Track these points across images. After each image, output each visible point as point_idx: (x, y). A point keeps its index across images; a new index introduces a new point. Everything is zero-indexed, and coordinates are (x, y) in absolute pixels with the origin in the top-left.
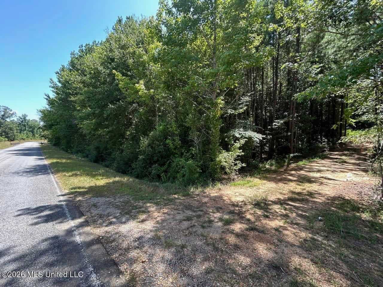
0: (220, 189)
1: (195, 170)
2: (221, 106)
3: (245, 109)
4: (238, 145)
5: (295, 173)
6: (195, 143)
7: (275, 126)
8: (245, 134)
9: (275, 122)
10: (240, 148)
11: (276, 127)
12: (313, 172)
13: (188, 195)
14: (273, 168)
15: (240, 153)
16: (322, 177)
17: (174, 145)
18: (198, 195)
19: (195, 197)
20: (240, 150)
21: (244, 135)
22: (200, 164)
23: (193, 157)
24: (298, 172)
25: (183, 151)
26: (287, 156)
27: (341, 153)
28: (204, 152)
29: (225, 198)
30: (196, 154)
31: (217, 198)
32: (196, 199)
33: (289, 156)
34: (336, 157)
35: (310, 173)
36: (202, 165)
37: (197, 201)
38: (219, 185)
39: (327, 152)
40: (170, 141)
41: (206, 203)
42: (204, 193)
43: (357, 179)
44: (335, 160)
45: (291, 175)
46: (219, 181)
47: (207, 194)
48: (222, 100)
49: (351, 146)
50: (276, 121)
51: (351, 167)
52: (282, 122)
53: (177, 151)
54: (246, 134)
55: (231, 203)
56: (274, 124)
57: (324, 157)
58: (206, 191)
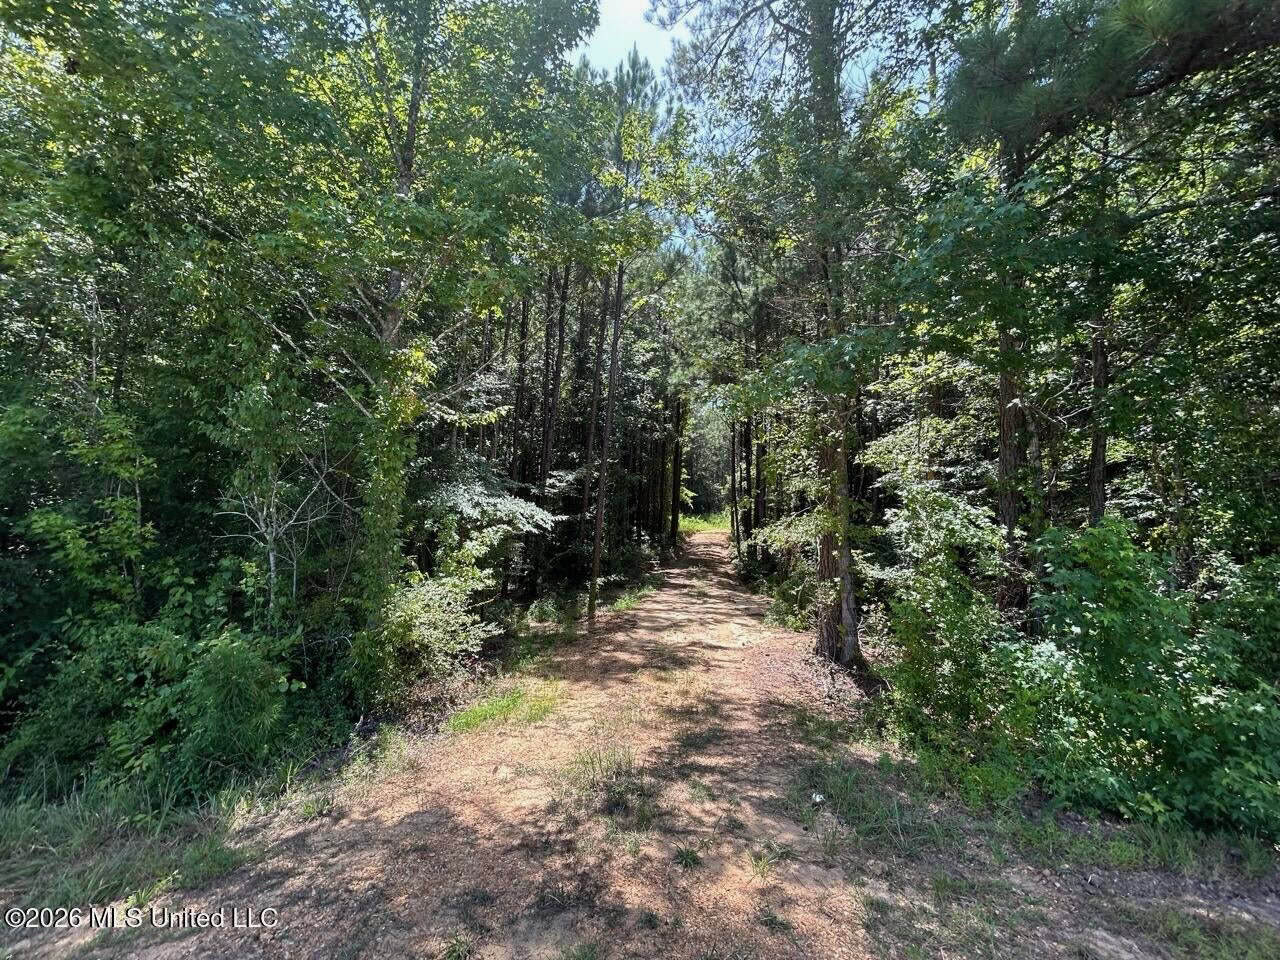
0: (414, 767)
1: (262, 684)
2: (419, 378)
3: (504, 413)
4: (474, 548)
5: (627, 638)
6: (261, 538)
7: (553, 491)
8: (495, 505)
9: (551, 477)
10: (481, 563)
11: (555, 494)
12: (664, 628)
13: (226, 869)
14: (550, 626)
15: (484, 580)
16: (694, 644)
17: (94, 542)
18: (299, 844)
19: (289, 874)
20: (482, 568)
21: (490, 510)
22: (286, 642)
23: (237, 608)
24: (633, 635)
25: (168, 580)
26: (588, 584)
27: (685, 570)
28: (312, 586)
29: (467, 815)
30: (262, 591)
31: (427, 829)
32: (296, 883)
33: (593, 585)
34: (681, 581)
35: (662, 634)
36: (297, 650)
37: (319, 903)
38: (400, 745)
39: (658, 571)
40: (70, 522)
41: (382, 895)
42: (336, 820)
43: (755, 639)
44: (685, 591)
45: (621, 647)
46: (393, 722)
47: (356, 816)
48: (430, 357)
49: (695, 554)
50: (555, 473)
51: (722, 606)
52: (570, 478)
53: (114, 581)
54: (499, 507)
55: (510, 834)
56: (549, 481)
57: (661, 584)
58: (340, 798)
